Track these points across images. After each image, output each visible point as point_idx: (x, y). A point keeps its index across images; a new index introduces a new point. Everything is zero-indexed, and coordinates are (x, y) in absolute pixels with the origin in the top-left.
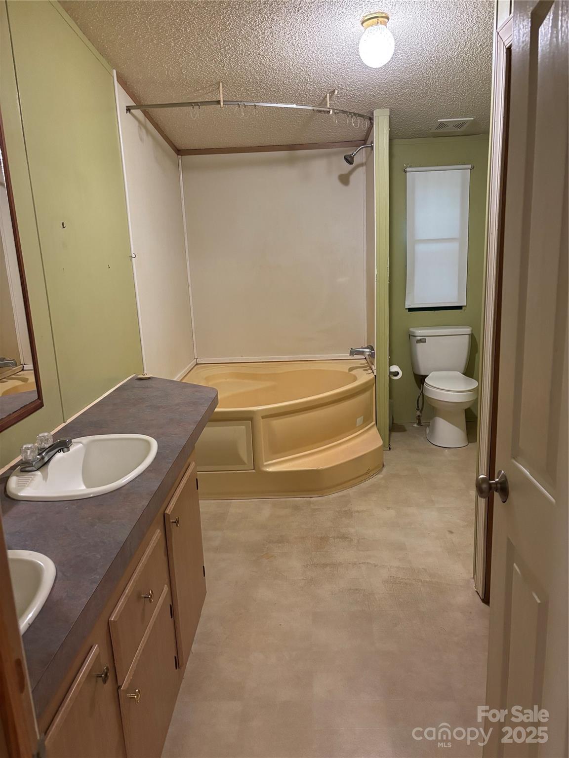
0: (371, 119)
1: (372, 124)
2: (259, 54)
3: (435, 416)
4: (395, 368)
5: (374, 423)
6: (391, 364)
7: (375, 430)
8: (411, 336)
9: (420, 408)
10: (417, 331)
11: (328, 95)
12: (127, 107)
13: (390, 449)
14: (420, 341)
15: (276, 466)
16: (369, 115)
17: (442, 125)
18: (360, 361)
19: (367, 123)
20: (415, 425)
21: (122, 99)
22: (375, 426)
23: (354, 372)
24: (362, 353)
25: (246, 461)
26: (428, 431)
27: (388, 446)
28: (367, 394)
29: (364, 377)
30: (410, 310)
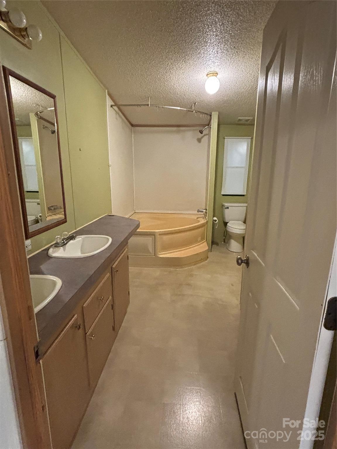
0: (211, 116)
1: (211, 118)
2: (165, 86)
3: (231, 239)
4: (215, 218)
5: (205, 240)
6: (214, 216)
7: (205, 244)
8: (223, 206)
9: (225, 236)
10: (225, 204)
11: (193, 105)
12: (111, 105)
13: (211, 251)
14: (226, 208)
15: (163, 255)
16: (210, 114)
17: (240, 120)
18: (201, 214)
19: (209, 117)
20: (223, 243)
21: (109, 102)
22: (206, 242)
23: (199, 219)
24: (202, 212)
25: (151, 252)
26: (227, 245)
27: (210, 250)
28: (203, 228)
29: (202, 221)
30: (223, 195)
